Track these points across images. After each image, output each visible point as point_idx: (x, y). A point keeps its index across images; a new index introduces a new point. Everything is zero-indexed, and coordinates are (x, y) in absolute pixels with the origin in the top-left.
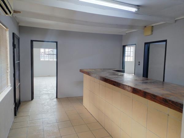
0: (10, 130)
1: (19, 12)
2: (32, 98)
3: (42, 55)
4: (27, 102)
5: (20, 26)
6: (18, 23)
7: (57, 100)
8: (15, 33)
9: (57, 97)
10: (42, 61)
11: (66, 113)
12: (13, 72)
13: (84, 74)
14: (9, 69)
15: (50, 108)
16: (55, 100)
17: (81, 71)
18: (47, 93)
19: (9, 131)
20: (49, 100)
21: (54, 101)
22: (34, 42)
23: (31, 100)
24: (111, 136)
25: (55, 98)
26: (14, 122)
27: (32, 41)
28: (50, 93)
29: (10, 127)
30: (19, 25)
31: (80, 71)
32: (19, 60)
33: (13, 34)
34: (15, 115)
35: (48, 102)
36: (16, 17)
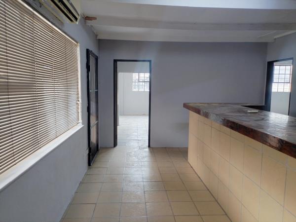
0: (80, 184)
1: (95, 18)
2: (115, 145)
3: (135, 84)
4: (107, 148)
5: (99, 40)
6: (96, 36)
7: (150, 150)
8: (90, 49)
9: (149, 146)
10: (134, 92)
11: (159, 169)
12: (86, 105)
13: (190, 112)
14: (80, 100)
15: (137, 160)
16: (147, 149)
17: (186, 106)
18: (136, 138)
19: (78, 185)
20: (137, 149)
21: (145, 151)
22: (118, 62)
23: (113, 146)
24: (226, 215)
25: (148, 147)
26: (86, 174)
27: (115, 61)
28: (140, 139)
29: (81, 180)
30: (98, 38)
31: (184, 107)
32: (97, 89)
33: (88, 50)
34: (89, 164)
35: (135, 152)
36: (92, 26)
